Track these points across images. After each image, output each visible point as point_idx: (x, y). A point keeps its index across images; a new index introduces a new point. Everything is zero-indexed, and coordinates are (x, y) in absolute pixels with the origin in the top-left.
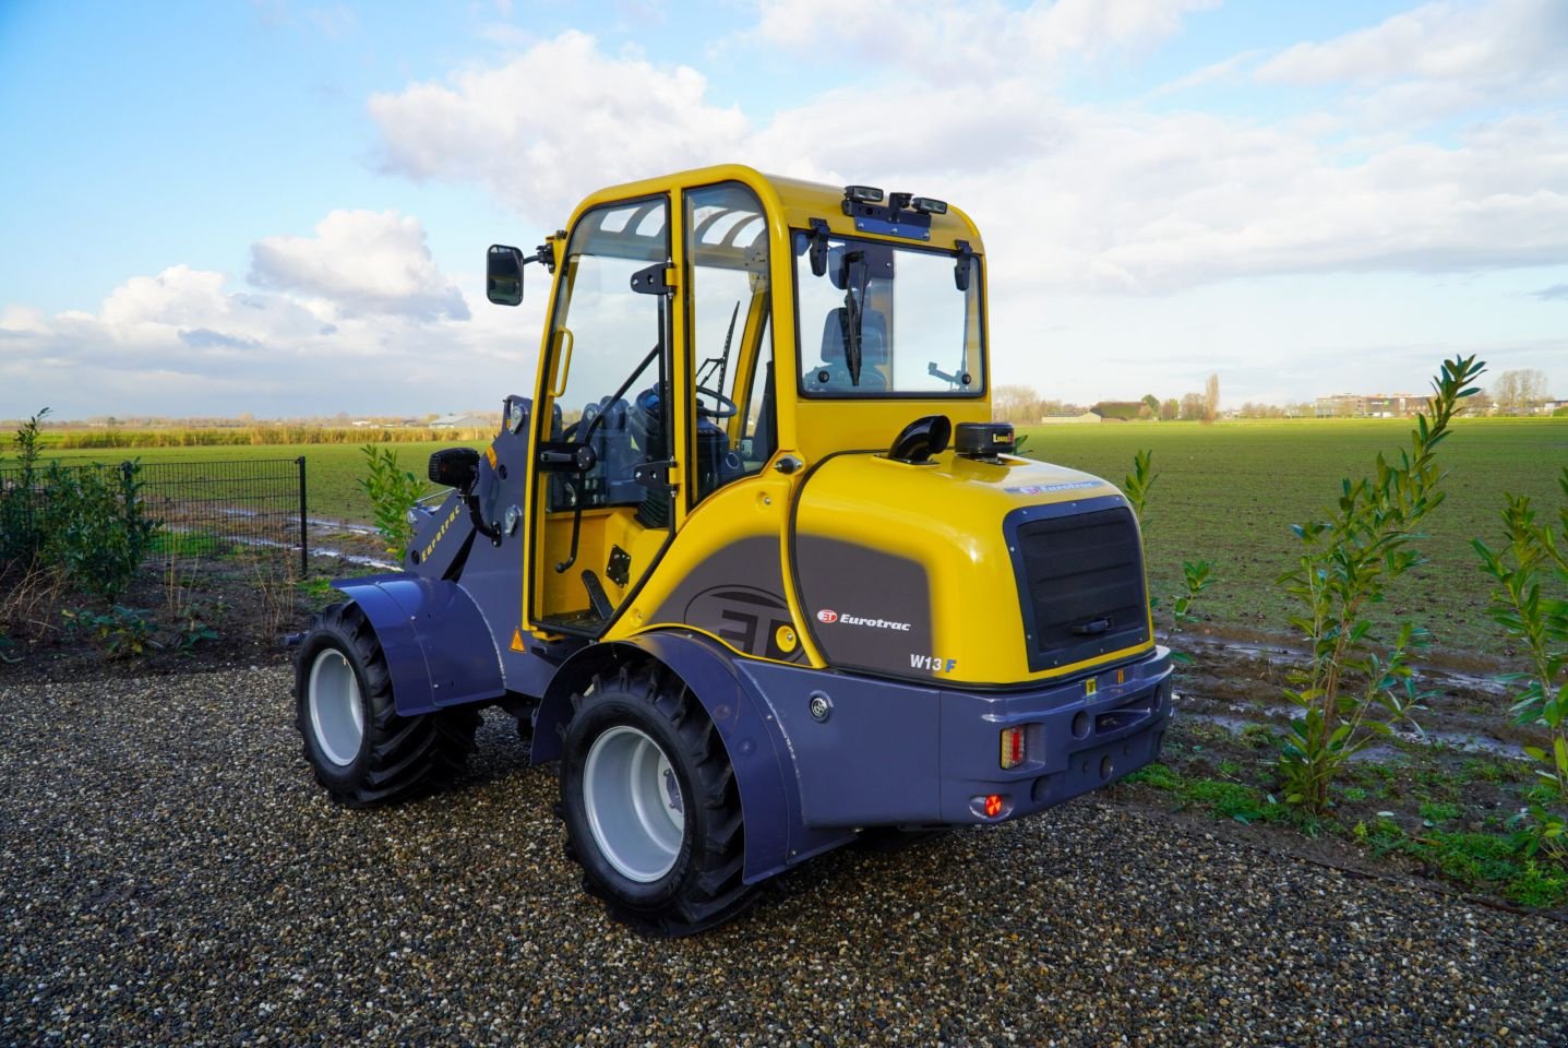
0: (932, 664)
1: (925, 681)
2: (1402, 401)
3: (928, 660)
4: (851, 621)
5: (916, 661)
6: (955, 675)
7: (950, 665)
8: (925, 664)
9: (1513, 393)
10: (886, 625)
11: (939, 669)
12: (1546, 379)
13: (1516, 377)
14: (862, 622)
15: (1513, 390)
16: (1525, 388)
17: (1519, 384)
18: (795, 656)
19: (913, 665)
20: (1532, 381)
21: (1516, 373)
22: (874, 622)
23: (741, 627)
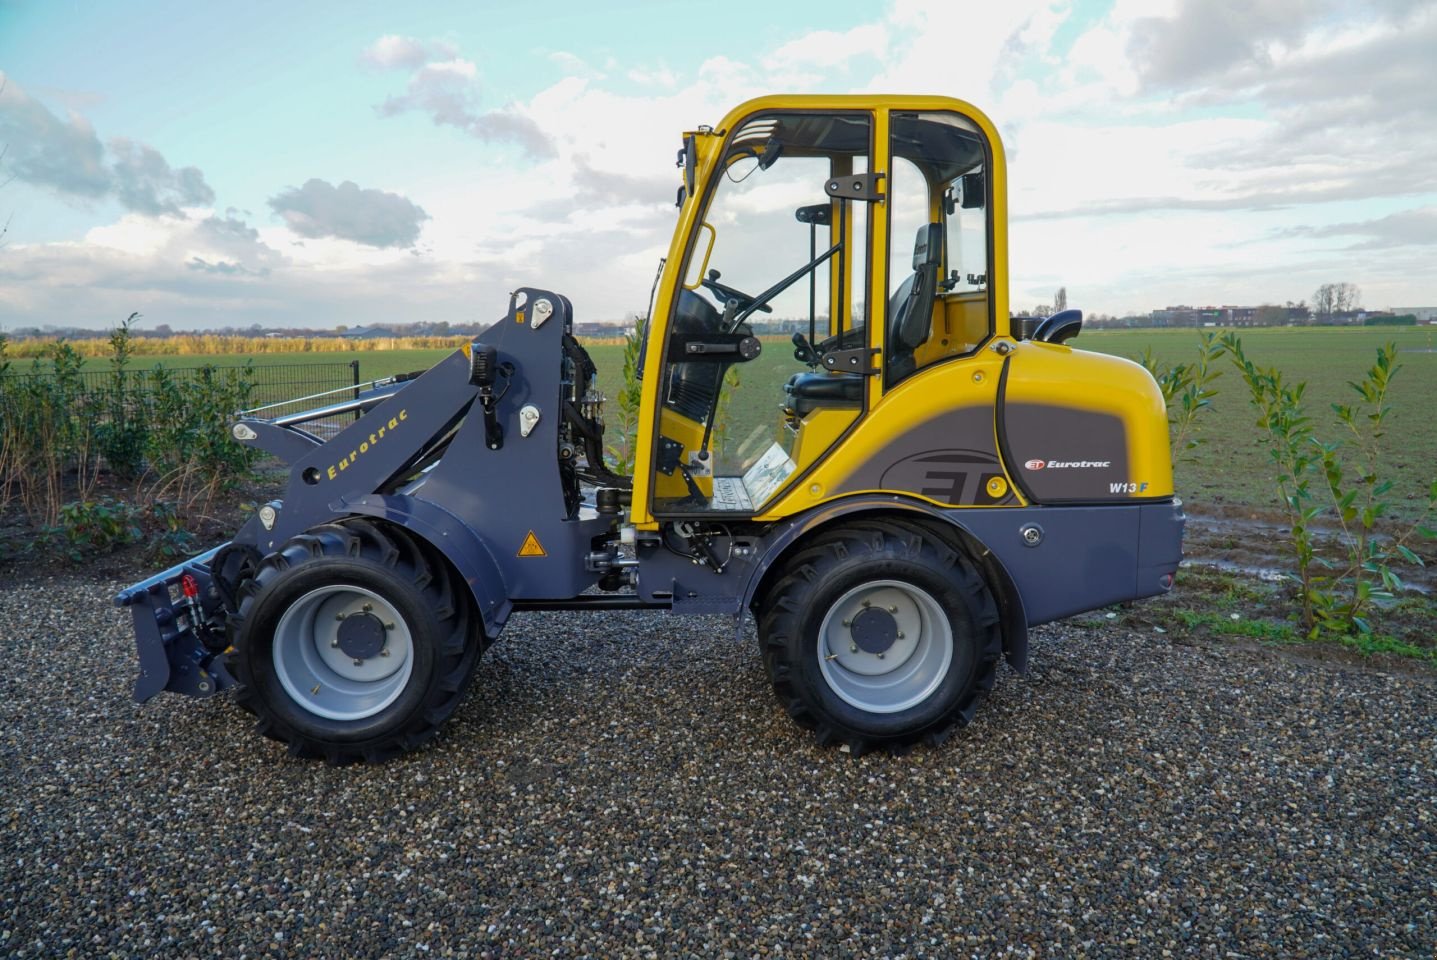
0: (1128, 487)
1: (1124, 501)
2: (1230, 312)
3: (1125, 486)
4: (1058, 466)
5: (1115, 488)
6: (1147, 493)
7: (1143, 487)
8: (1122, 489)
9: (1329, 304)
10: (1089, 465)
11: (1134, 490)
12: (1359, 292)
13: (1333, 290)
14: (1067, 465)
15: (1330, 301)
16: (1340, 299)
17: (1335, 296)
18: (1005, 500)
19: (1112, 491)
20: (1347, 294)
21: (1332, 286)
22: (1078, 464)
23: (949, 484)
